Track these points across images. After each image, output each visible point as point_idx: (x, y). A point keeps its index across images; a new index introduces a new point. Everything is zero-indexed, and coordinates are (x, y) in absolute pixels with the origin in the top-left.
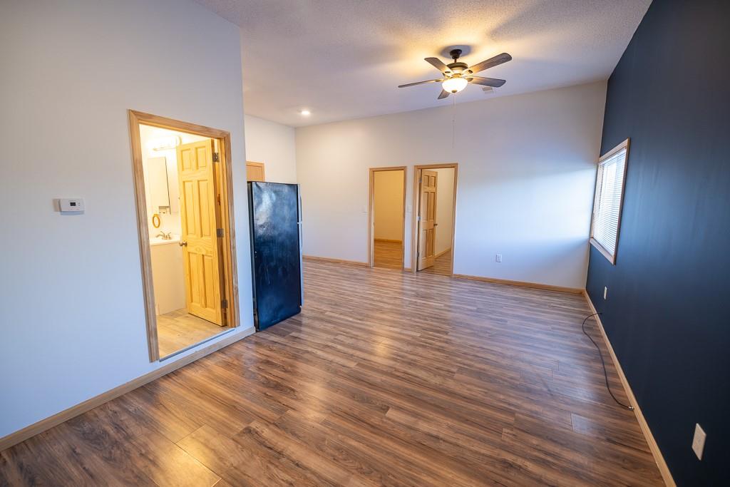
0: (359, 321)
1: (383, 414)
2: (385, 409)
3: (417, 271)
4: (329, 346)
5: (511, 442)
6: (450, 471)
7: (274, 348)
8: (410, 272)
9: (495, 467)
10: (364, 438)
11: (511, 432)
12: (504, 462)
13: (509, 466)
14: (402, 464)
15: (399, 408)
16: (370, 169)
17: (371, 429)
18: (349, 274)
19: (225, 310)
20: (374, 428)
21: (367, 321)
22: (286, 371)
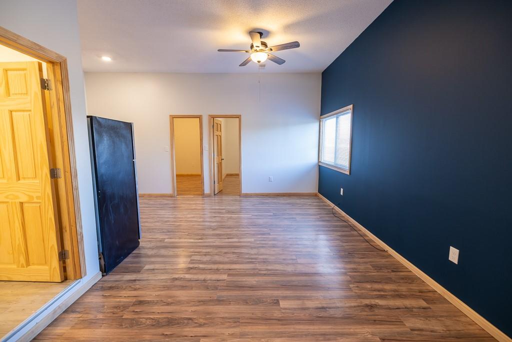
0: (200, 241)
1: (278, 307)
2: (277, 302)
3: (215, 195)
4: (192, 268)
5: (360, 292)
6: (350, 327)
7: (138, 286)
8: (209, 196)
9: (365, 311)
10: (282, 333)
11: (355, 285)
12: (367, 306)
13: (371, 307)
14: (321, 339)
15: (285, 298)
16: (170, 116)
17: (280, 322)
18: (160, 205)
19: (64, 262)
20: (282, 321)
21: (207, 239)
22: (168, 304)
